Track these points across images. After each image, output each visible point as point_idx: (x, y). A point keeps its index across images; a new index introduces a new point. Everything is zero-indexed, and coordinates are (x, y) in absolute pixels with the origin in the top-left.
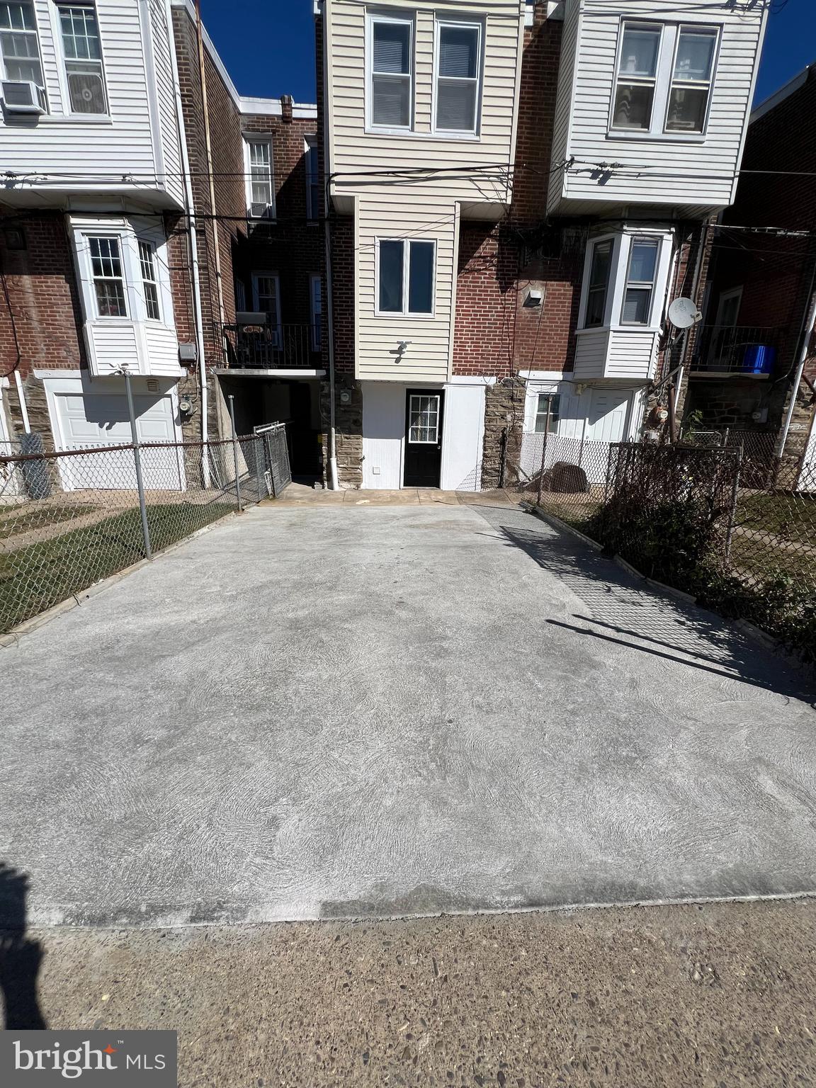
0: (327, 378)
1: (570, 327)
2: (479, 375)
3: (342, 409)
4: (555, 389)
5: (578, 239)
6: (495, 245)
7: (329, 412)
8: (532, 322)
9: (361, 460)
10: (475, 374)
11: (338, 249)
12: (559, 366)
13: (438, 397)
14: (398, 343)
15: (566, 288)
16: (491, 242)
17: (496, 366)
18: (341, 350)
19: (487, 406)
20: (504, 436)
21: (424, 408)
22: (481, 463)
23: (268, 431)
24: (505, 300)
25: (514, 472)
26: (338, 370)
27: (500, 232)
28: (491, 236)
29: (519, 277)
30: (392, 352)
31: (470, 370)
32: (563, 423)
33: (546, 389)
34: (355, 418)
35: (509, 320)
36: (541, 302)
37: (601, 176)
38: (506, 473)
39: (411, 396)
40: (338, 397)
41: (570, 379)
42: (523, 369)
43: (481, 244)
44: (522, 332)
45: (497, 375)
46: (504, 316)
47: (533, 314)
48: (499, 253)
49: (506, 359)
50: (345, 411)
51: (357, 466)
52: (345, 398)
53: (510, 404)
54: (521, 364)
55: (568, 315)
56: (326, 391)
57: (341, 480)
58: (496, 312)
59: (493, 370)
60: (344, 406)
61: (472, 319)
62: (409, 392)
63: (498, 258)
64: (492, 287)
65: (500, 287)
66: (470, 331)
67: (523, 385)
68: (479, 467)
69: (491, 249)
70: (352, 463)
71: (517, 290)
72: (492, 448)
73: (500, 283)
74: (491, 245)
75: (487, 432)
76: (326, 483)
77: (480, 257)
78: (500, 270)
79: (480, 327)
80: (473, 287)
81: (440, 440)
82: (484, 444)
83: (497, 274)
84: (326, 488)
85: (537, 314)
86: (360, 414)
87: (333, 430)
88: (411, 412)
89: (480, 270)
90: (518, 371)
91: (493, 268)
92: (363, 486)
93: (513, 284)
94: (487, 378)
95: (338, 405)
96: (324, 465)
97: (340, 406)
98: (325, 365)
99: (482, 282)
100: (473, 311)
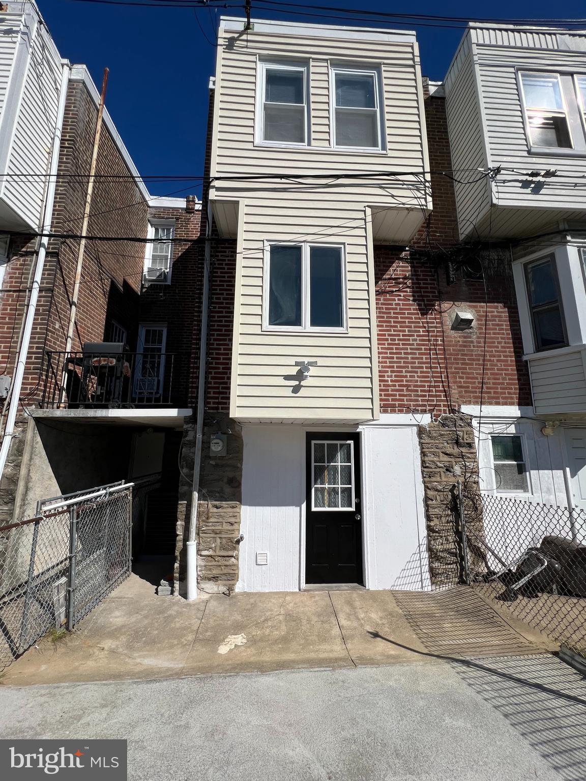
0: (193, 419)
1: (515, 352)
2: (407, 412)
3: (212, 462)
4: (512, 430)
5: (501, 261)
6: (407, 267)
7: (191, 468)
8: (465, 346)
9: (238, 542)
10: (401, 411)
11: (219, 271)
12: (512, 398)
13: (351, 442)
14: (297, 364)
15: (499, 311)
16: (401, 264)
17: (428, 401)
18: (215, 383)
19: (423, 454)
20: (455, 498)
21: (332, 458)
22: (425, 541)
23: (87, 500)
24: (428, 323)
25: (480, 556)
26: (210, 408)
27: (410, 255)
28: (401, 259)
29: (441, 297)
30: (287, 378)
31: (393, 406)
32: (534, 476)
33: (499, 429)
34: (231, 475)
35: (437, 345)
36: (473, 324)
37: (533, 185)
38: (469, 557)
39: (313, 442)
40: (206, 445)
41: (531, 415)
42: (465, 403)
43: (390, 266)
44: (455, 359)
45: (431, 411)
46: (429, 340)
47: (465, 337)
48: (412, 275)
49: (440, 391)
50: (217, 465)
51: (230, 553)
52: (217, 447)
53: (456, 451)
54: (461, 397)
55: (508, 338)
56: (190, 437)
57: (201, 579)
58: (418, 336)
59: (425, 406)
60: (215, 458)
61: (389, 344)
62: (310, 436)
63: (412, 279)
64: (410, 309)
65: (420, 310)
66: (387, 358)
67: (470, 425)
68: (424, 548)
69: (403, 271)
70: (223, 548)
71: (441, 312)
72: (439, 517)
73: (418, 305)
74: (402, 267)
75: (430, 493)
76: (177, 585)
77: (390, 279)
78: (417, 292)
79: (401, 353)
80: (386, 309)
81: (359, 506)
82: (427, 511)
83: (413, 296)
84: (176, 593)
85: (470, 337)
86: (238, 469)
87: (196, 495)
88: (313, 464)
89: (393, 292)
90: (459, 406)
91: (408, 290)
92: (239, 588)
93: (434, 305)
94: (418, 416)
95: (206, 457)
96: (177, 553)
97: (210, 458)
98: (192, 403)
99: (397, 304)
100: (389, 335)
